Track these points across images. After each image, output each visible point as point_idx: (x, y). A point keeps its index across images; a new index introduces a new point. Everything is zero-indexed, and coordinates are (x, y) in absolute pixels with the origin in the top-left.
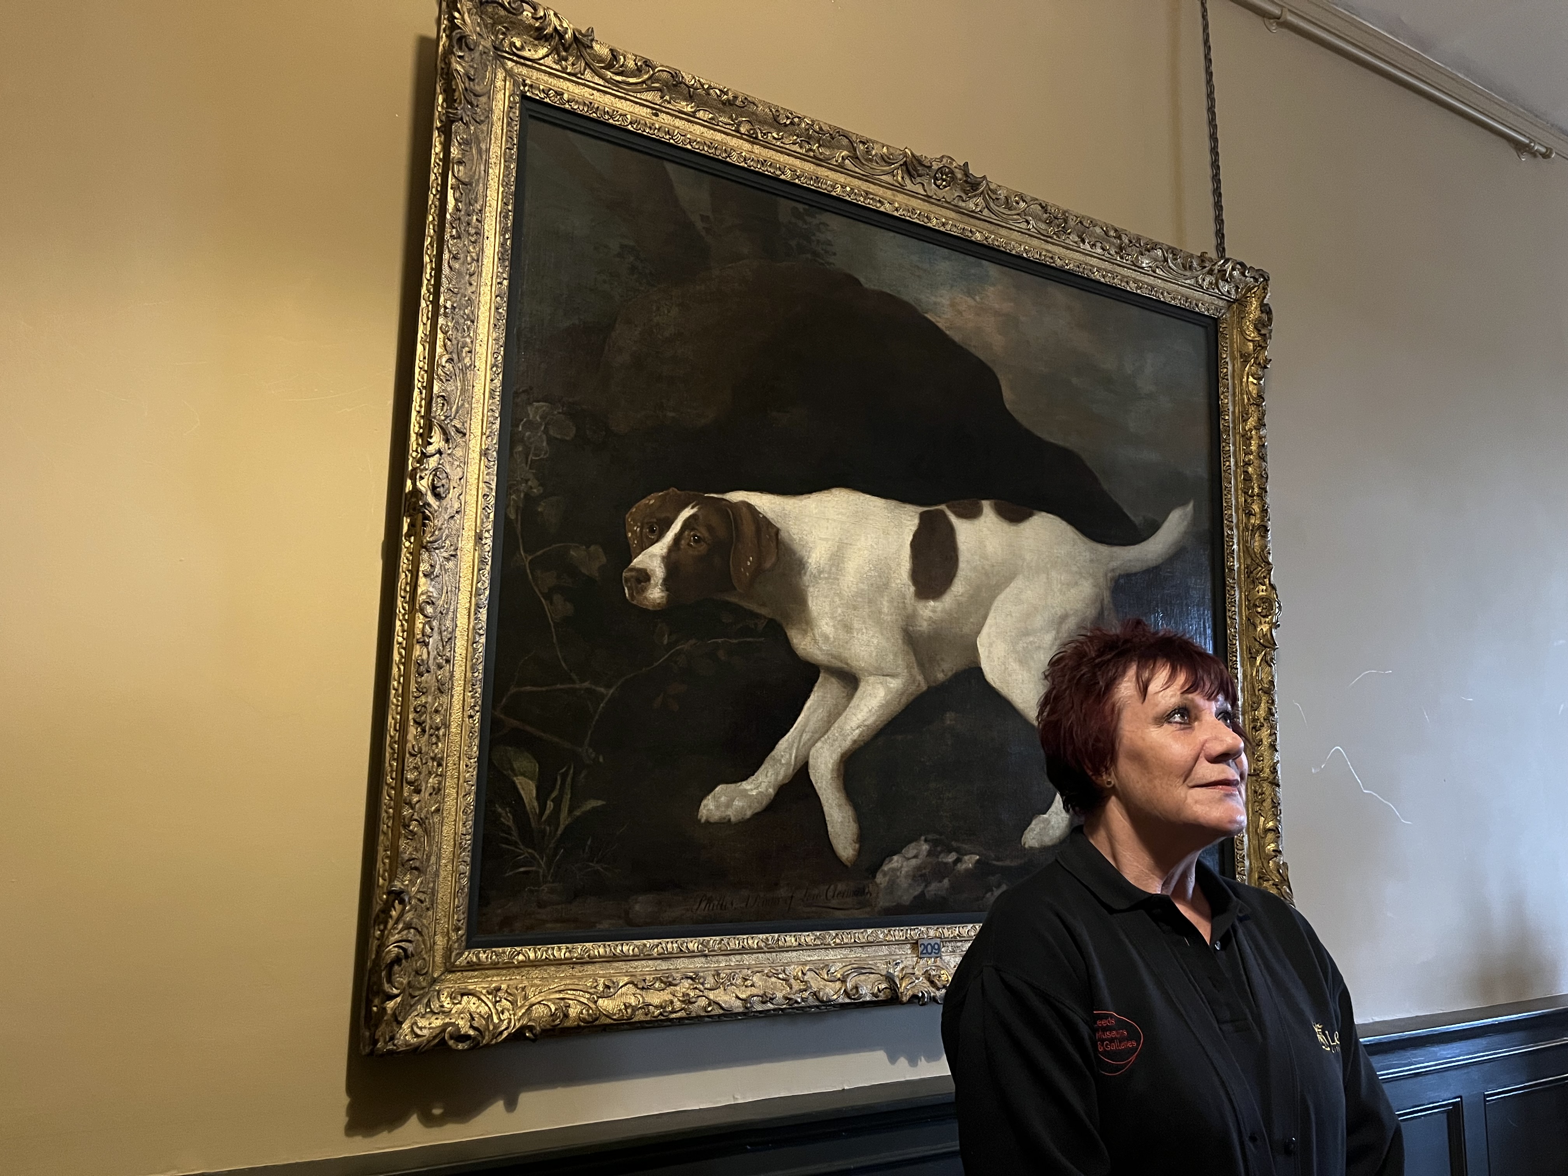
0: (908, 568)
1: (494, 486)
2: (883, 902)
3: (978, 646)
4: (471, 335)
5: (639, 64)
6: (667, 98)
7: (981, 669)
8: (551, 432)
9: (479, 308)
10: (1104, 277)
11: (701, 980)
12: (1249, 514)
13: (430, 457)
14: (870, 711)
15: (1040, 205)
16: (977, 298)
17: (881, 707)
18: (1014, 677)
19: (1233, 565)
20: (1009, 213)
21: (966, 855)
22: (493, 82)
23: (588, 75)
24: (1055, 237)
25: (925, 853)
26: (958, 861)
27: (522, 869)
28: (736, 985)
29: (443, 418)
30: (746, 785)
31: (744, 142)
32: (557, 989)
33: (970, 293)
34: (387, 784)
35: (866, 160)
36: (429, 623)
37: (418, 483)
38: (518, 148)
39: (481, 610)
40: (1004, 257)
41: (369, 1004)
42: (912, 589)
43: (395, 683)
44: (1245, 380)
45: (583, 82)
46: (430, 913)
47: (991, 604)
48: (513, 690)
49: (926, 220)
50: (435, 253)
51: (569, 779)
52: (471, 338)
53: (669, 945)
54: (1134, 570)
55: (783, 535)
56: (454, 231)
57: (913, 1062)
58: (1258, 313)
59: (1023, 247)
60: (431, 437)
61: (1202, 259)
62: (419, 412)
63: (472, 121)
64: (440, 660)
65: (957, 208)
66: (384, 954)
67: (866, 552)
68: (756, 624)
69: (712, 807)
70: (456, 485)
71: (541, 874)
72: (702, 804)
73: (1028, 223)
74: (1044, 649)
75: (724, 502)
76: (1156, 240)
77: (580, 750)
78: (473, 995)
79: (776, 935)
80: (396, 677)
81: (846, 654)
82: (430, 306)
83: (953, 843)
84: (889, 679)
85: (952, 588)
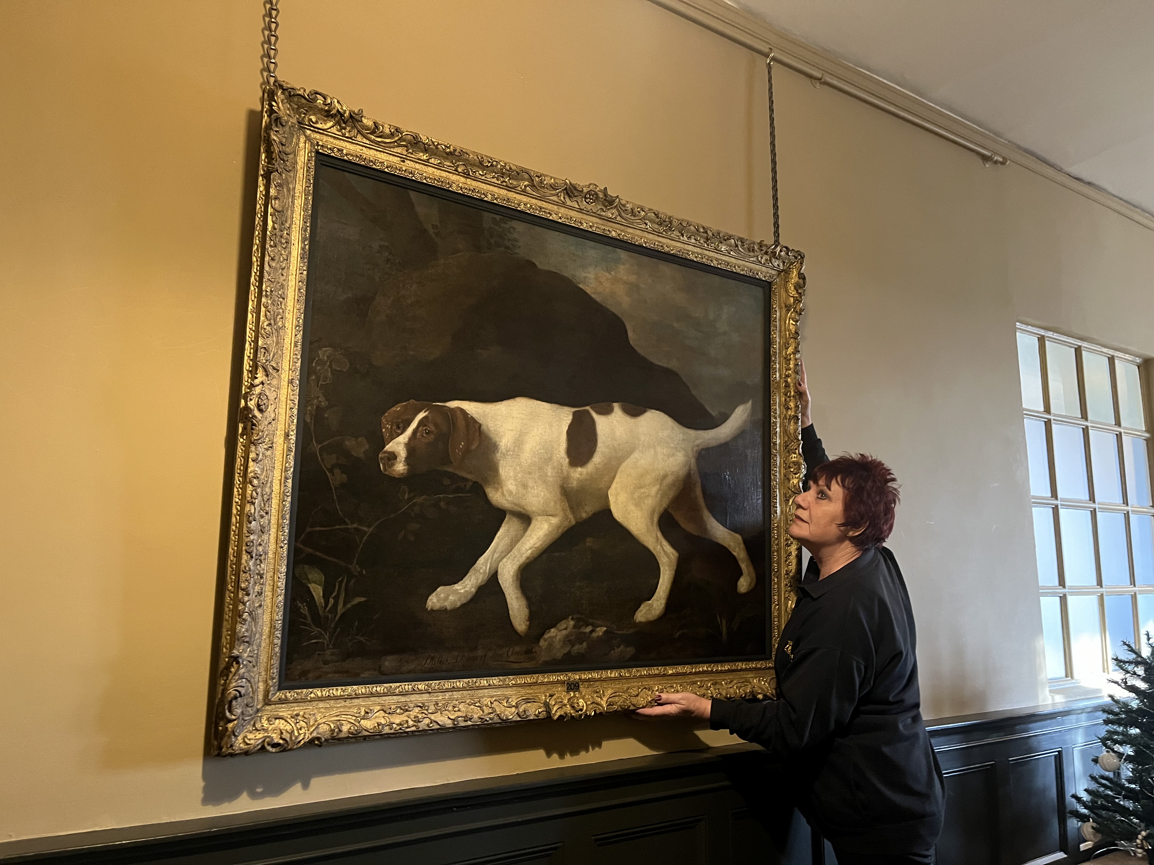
0: (565, 447)
1: (297, 402)
2: (544, 657)
3: (609, 495)
4: (283, 307)
5: (392, 131)
6: (410, 151)
7: (610, 511)
8: (334, 366)
9: (288, 289)
10: (696, 257)
11: (426, 708)
12: (788, 409)
13: (256, 386)
14: (538, 538)
15: (654, 213)
16: (613, 273)
17: (546, 535)
18: (632, 514)
19: (776, 441)
20: (634, 218)
21: (598, 627)
22: (297, 144)
23: (359, 138)
24: (664, 233)
25: (572, 627)
26: (592, 631)
27: (313, 641)
28: (448, 710)
29: (264, 361)
30: (457, 587)
31: (461, 177)
32: (335, 714)
33: (608, 270)
34: (228, 590)
35: (540, 187)
36: (255, 490)
37: (248, 403)
38: (313, 186)
39: (288, 481)
40: (632, 247)
41: (217, 725)
42: (567, 460)
43: (234, 527)
44: (787, 322)
45: (356, 142)
46: (255, 669)
47: (618, 468)
48: (308, 530)
49: (579, 224)
50: (260, 255)
51: (344, 585)
52: (282, 309)
53: (406, 687)
54: (711, 445)
55: (484, 427)
56: (272, 242)
57: (562, 756)
58: (797, 279)
59: (643, 240)
60: (257, 374)
61: (761, 245)
62: (249, 357)
63: (284, 171)
64: (262, 513)
65: (600, 216)
66: (226, 695)
67: (537, 437)
68: (465, 485)
69: (435, 600)
70: (272, 403)
71: (326, 644)
72: (428, 600)
73: (646, 224)
74: (652, 496)
75: (446, 408)
76: (730, 233)
77: (350, 566)
78: (282, 719)
79: (475, 679)
80: (234, 524)
81: (523, 503)
82: (257, 289)
83: (589, 620)
84: (550, 518)
85: (593, 459)
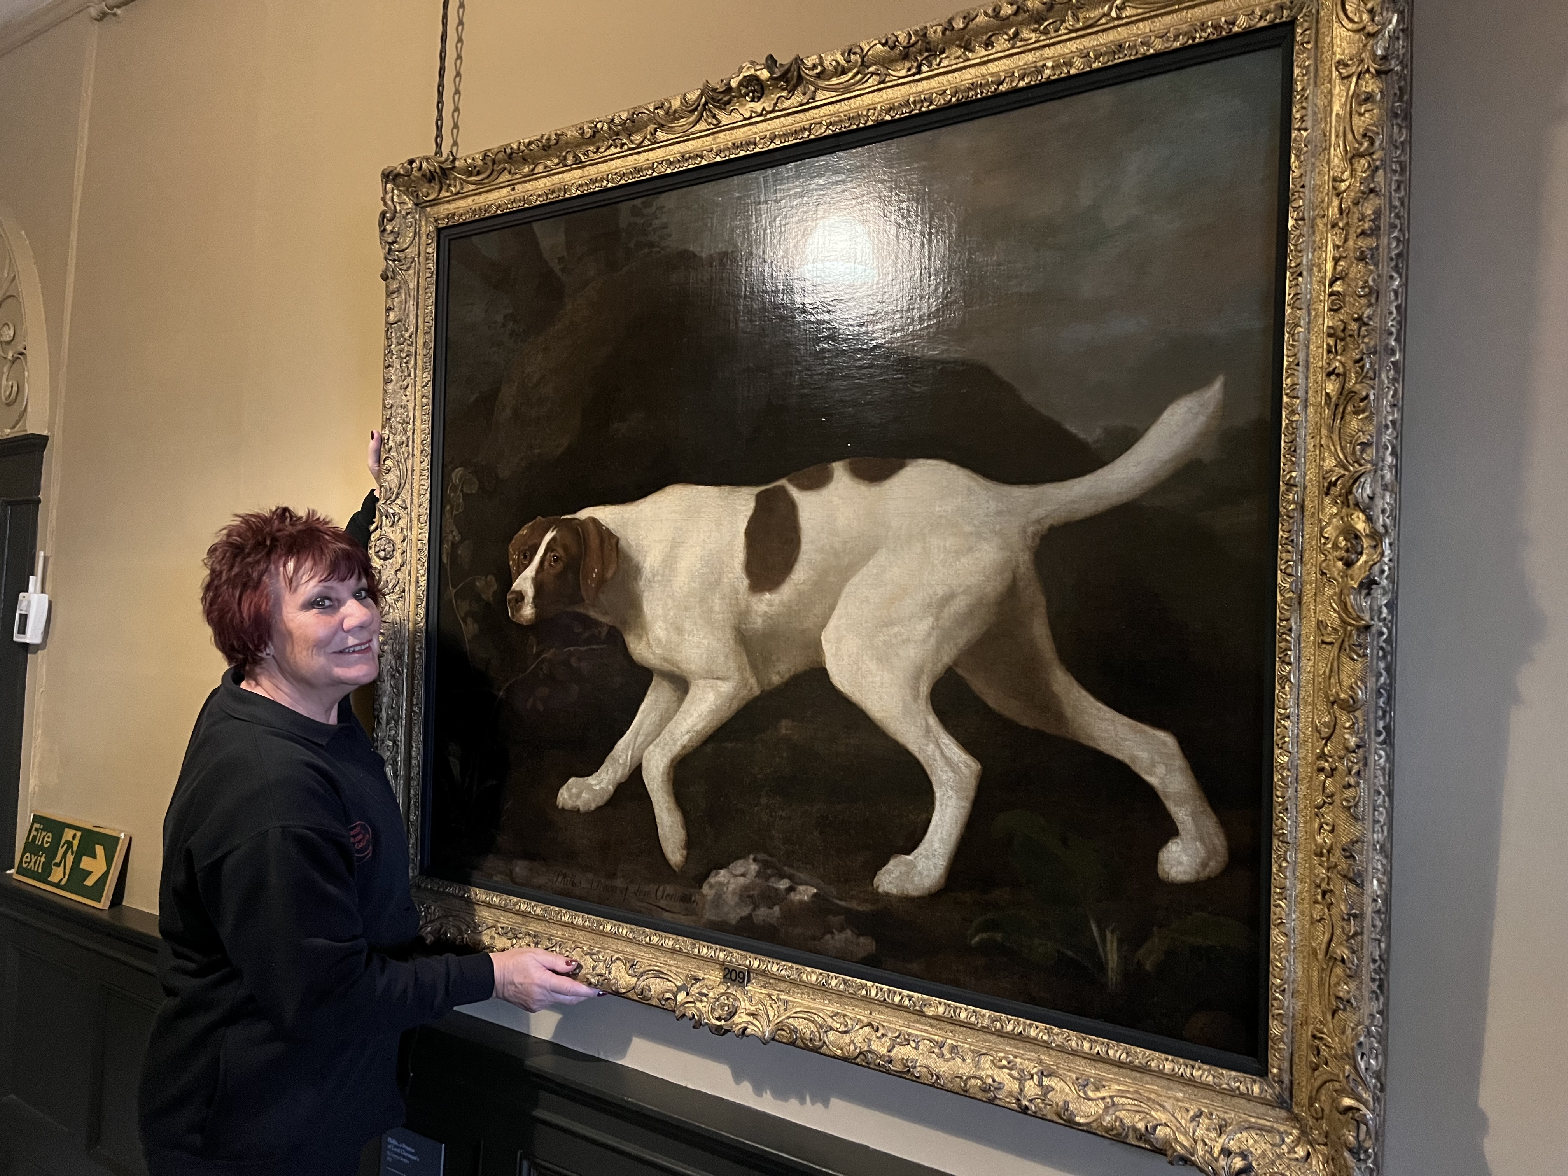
0: (741, 559)
1: (426, 542)
2: (709, 915)
3: (823, 642)
6: (511, 171)
7: (825, 670)
8: (466, 490)
14: (700, 716)
15: (880, 43)
17: (712, 711)
20: (846, 78)
21: (801, 884)
25: (754, 874)
26: (791, 889)
30: (591, 780)
31: (577, 171)
35: (671, 122)
42: (746, 582)
45: (465, 194)
47: (841, 588)
53: (525, 905)
55: (622, 543)
67: (698, 548)
68: (600, 632)
69: (566, 796)
70: (400, 547)
72: (559, 794)
75: (575, 521)
79: (601, 919)
81: (677, 657)
83: (785, 868)
84: (719, 683)
85: (792, 576)
